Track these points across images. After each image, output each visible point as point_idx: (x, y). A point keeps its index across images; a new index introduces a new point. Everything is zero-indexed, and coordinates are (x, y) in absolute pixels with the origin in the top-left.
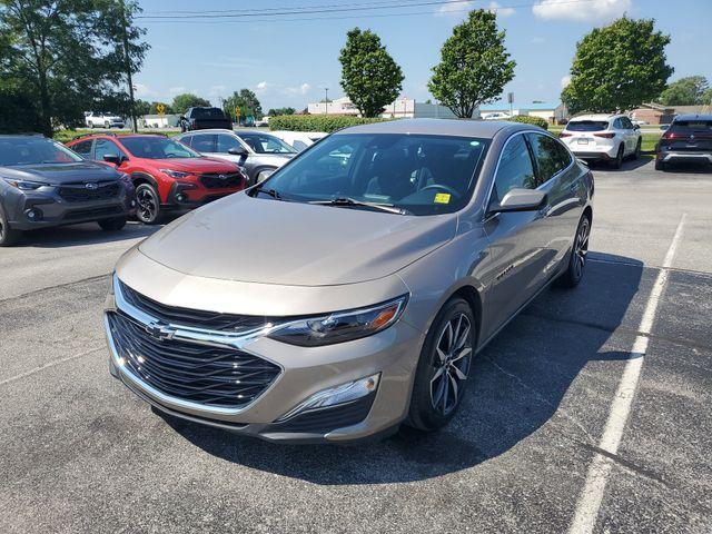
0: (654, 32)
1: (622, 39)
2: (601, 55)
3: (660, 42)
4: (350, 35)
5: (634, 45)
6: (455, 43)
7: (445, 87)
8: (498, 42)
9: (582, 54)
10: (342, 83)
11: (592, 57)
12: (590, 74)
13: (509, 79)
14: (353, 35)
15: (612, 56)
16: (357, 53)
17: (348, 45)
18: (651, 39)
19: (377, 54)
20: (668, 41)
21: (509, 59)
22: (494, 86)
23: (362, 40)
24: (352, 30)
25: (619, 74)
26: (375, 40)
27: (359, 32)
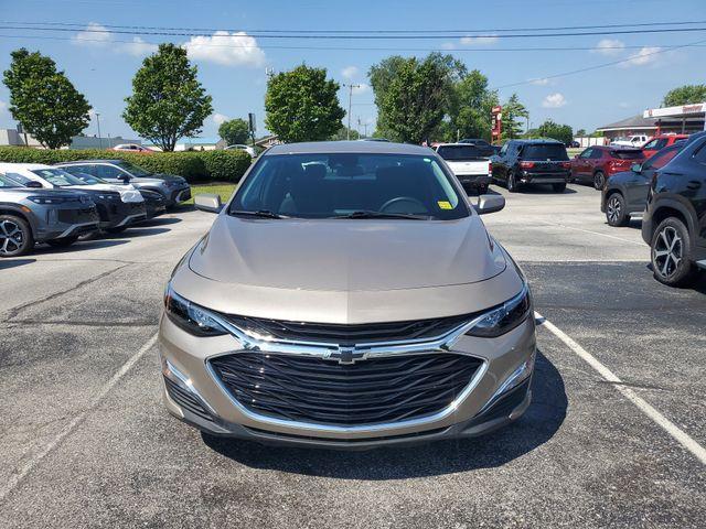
0: (327, 80)
1: (305, 83)
2: (291, 96)
3: (333, 88)
4: (15, 55)
5: (315, 88)
6: (148, 74)
7: (145, 118)
8: (192, 77)
9: (274, 94)
10: (11, 110)
11: (284, 96)
12: (284, 112)
13: (209, 112)
14: (19, 56)
15: (299, 97)
16: (28, 76)
17: (13, 66)
18: (327, 85)
19: (54, 79)
20: (338, 88)
21: (205, 94)
22: (194, 118)
23: (32, 62)
24: (17, 49)
25: (308, 113)
26: (49, 63)
27: (26, 53)
